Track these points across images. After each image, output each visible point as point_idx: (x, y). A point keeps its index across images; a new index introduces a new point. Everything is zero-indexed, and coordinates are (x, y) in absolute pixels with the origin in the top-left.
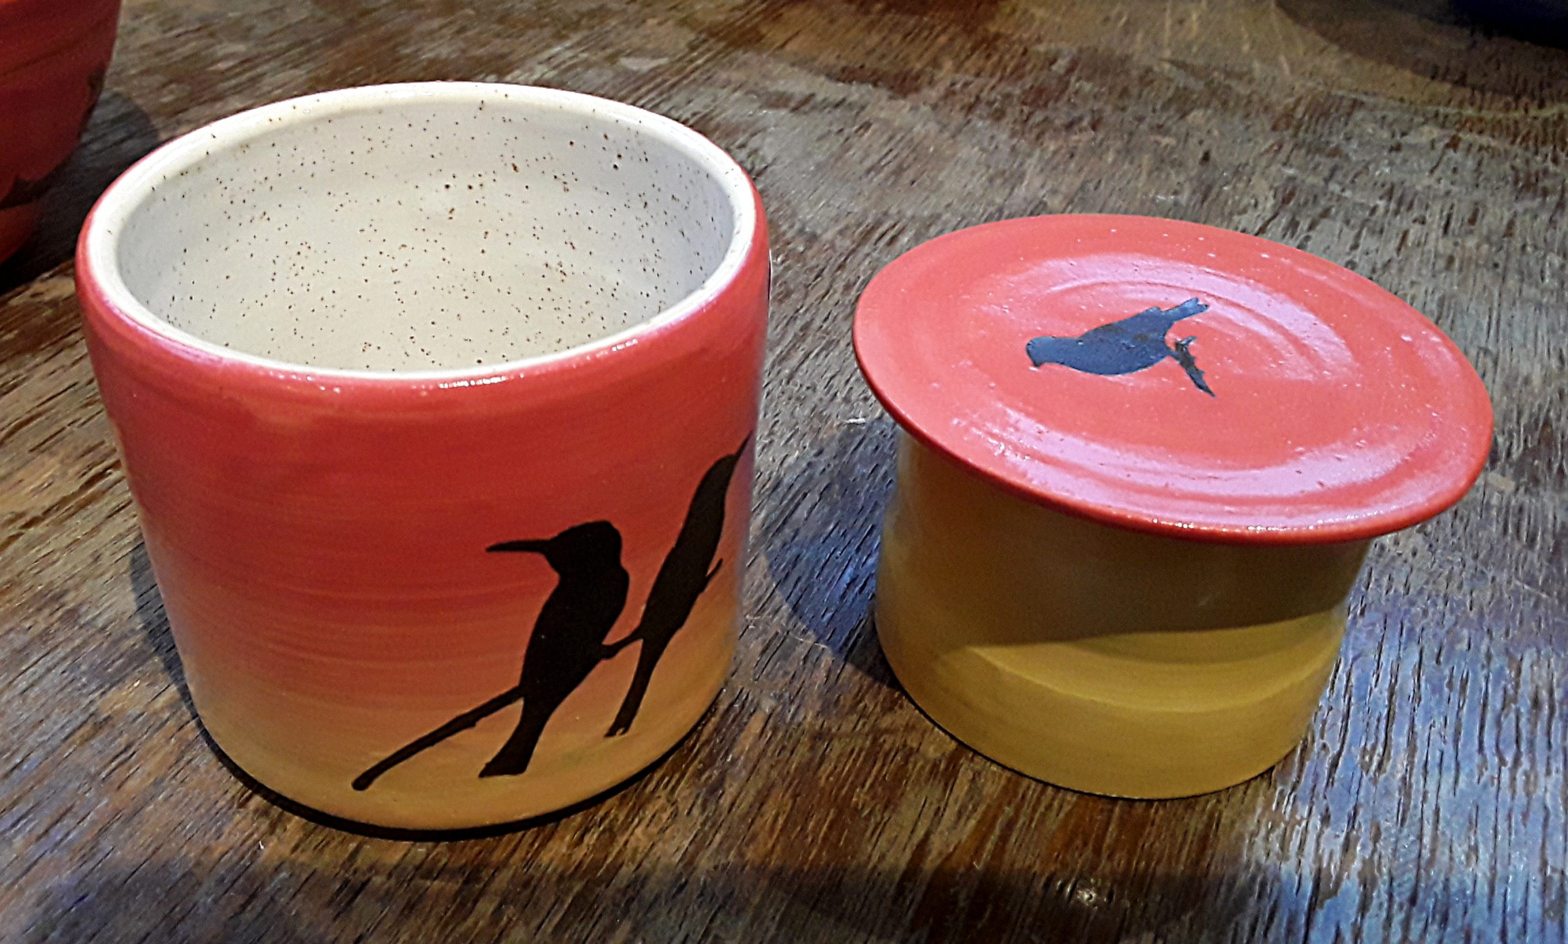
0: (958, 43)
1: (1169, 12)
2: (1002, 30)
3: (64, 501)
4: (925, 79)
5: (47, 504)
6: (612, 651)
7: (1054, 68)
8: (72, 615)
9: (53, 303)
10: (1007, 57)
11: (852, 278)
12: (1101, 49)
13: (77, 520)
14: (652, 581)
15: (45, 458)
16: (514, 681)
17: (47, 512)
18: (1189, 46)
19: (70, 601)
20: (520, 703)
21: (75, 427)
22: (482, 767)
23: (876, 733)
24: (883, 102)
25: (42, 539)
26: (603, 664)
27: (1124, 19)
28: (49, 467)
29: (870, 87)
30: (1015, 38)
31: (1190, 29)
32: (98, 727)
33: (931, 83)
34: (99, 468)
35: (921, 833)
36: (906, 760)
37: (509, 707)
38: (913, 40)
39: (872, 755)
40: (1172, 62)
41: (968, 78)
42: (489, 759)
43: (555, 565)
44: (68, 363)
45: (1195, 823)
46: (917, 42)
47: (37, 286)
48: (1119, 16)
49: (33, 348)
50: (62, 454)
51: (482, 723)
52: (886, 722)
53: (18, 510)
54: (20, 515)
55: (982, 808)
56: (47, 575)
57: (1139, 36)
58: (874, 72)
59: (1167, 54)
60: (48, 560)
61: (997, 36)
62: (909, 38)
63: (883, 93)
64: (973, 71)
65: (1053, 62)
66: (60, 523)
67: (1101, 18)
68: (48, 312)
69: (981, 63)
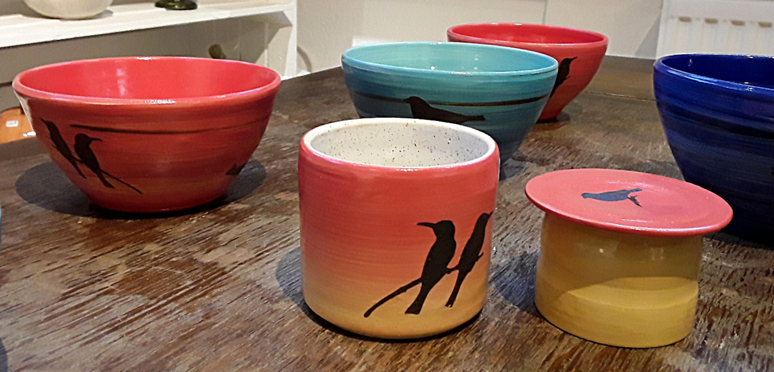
0: (565, 151)
1: (650, 146)
2: (582, 148)
3: (250, 259)
4: (552, 161)
5: (245, 259)
6: (449, 271)
7: (603, 160)
8: (259, 286)
9: (237, 210)
10: (584, 156)
11: (524, 215)
12: (621, 155)
13: (256, 264)
14: (463, 249)
15: (243, 249)
16: (419, 276)
17: (245, 262)
18: (658, 156)
19: (258, 283)
20: (420, 285)
21: (250, 242)
22: (406, 309)
23: (535, 329)
24: (535, 167)
25: (245, 268)
26: (446, 275)
27: (632, 147)
28: (244, 250)
29: (530, 163)
30: (587, 150)
31: (658, 151)
32: (272, 312)
33: (554, 162)
34: (261, 252)
35: (551, 351)
36: (546, 335)
37: (417, 286)
38: (546, 150)
39: (534, 333)
40: (650, 160)
41: (568, 162)
42: (409, 306)
43: (436, 233)
44: (245, 225)
45: (647, 354)
46: (548, 150)
47: (229, 206)
48: (630, 146)
49: (232, 221)
50: (248, 248)
51: (408, 291)
52: (539, 325)
53: (236, 261)
54: (236, 262)
55: (572, 347)
56: (249, 277)
57: (638, 152)
58: (531, 159)
59: (649, 157)
60: (248, 273)
61: (580, 150)
62: (545, 149)
63: (535, 165)
64: (570, 160)
65: (603, 158)
66: (251, 264)
67: (622, 146)
68: (235, 212)
69: (573, 157)
